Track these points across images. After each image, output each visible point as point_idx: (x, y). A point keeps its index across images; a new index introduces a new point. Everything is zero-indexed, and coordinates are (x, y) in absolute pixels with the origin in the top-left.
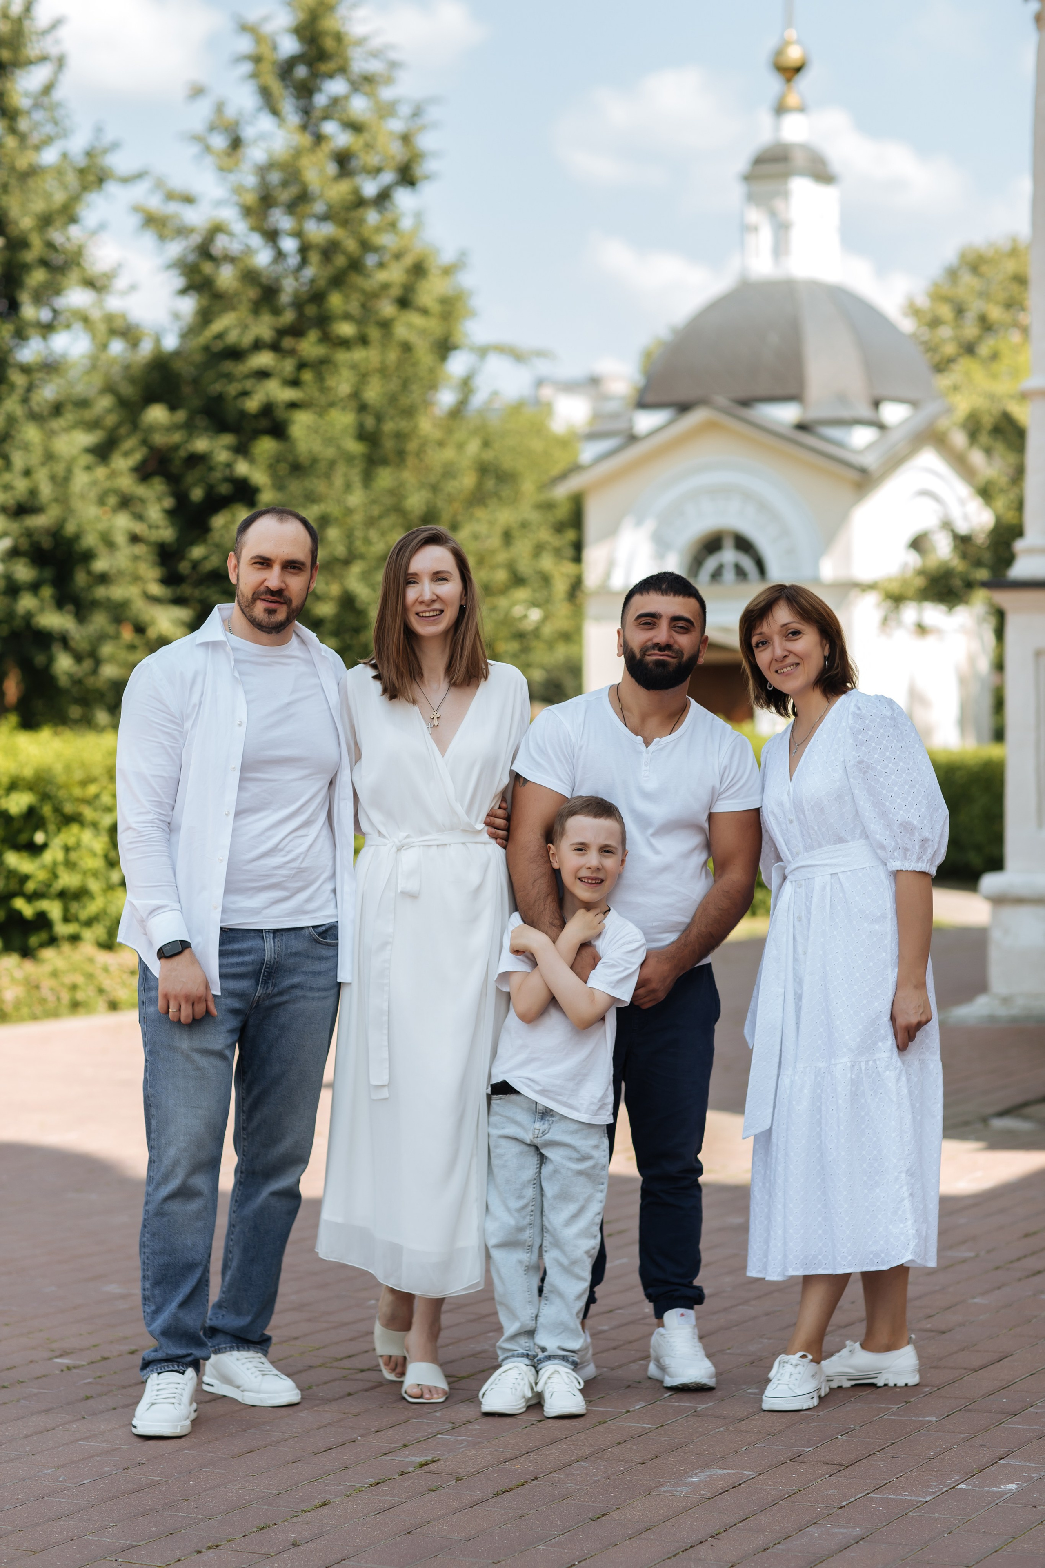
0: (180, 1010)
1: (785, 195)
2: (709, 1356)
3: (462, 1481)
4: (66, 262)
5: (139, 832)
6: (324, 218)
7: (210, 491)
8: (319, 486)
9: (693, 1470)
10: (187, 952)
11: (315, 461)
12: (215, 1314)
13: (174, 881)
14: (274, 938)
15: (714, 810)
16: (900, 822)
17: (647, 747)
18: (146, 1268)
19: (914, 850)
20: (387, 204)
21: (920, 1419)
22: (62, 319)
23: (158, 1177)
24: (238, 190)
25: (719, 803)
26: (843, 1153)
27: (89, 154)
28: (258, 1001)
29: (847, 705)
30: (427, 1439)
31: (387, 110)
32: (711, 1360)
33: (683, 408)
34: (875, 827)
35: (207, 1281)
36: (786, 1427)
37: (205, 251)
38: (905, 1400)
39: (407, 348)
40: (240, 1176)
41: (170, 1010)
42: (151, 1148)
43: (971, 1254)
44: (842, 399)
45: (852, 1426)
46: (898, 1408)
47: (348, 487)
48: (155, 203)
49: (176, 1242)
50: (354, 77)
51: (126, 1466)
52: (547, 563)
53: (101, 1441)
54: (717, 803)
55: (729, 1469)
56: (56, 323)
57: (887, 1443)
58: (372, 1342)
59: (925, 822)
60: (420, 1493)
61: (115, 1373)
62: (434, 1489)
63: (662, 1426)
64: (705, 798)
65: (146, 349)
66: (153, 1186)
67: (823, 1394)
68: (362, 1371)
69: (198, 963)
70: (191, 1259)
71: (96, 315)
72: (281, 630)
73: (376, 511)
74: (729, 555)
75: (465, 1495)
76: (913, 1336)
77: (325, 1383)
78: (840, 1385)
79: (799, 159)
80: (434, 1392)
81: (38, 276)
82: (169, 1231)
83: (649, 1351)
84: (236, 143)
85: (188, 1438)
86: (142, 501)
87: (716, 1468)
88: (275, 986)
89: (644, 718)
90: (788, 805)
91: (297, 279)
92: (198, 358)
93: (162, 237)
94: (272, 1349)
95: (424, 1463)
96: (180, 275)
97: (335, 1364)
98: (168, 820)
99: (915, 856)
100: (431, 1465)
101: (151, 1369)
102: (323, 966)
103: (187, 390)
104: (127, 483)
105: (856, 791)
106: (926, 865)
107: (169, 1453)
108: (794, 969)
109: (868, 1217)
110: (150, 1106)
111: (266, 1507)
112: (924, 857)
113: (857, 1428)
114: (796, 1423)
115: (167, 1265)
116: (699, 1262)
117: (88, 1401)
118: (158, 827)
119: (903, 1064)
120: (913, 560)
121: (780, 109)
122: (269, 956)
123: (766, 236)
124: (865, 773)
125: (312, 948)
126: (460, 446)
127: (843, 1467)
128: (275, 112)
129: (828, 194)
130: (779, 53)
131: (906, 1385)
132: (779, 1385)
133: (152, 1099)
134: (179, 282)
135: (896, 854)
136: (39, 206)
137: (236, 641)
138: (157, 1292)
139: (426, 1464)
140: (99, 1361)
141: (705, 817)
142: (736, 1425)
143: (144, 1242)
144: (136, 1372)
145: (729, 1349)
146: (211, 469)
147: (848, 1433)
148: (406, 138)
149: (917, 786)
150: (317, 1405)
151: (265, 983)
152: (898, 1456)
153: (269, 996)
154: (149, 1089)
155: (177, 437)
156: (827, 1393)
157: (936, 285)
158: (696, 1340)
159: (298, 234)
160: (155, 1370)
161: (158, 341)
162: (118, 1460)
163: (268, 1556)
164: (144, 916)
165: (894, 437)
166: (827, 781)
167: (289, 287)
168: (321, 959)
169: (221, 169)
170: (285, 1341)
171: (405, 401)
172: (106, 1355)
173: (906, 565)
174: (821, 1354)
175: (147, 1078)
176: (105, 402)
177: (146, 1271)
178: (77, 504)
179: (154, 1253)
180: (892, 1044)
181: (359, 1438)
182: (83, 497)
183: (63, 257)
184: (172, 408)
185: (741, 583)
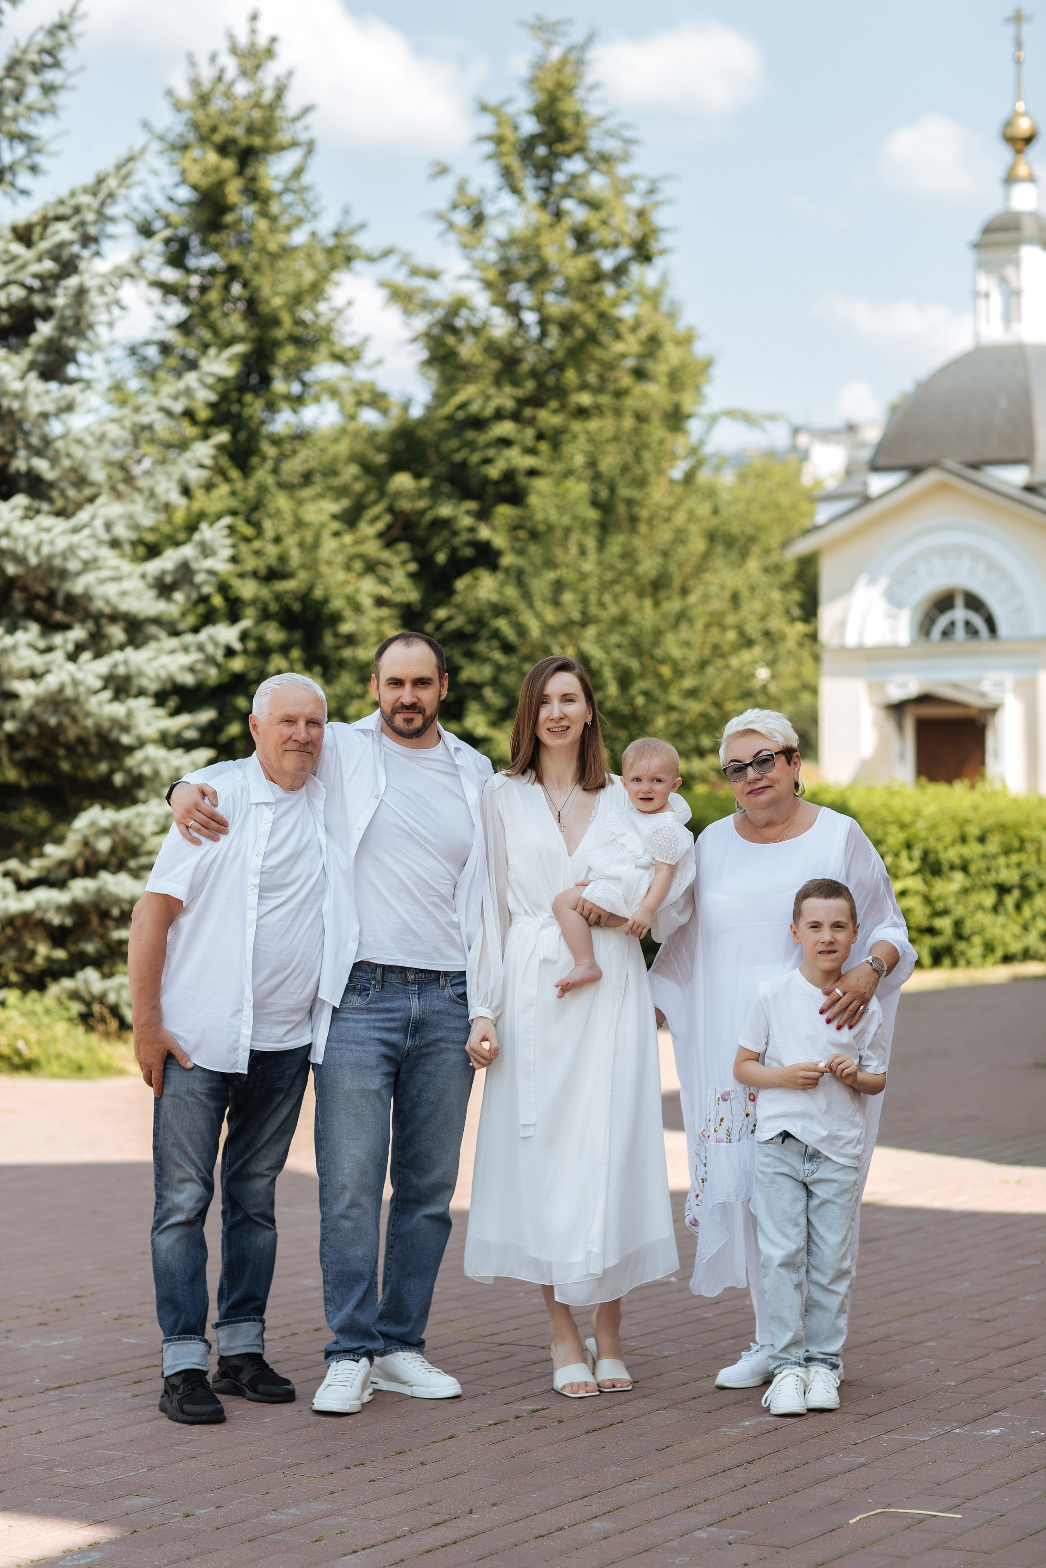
1: (1017, 264)
3: (563, 1423)
4: (316, 338)
6: (563, 293)
7: (453, 553)
8: (556, 552)
11: (550, 528)
14: (418, 998)
18: (326, 1274)
20: (624, 279)
22: (315, 389)
23: (330, 1199)
24: (481, 265)
27: (336, 234)
28: (408, 1051)
31: (625, 187)
33: (916, 470)
37: (448, 327)
38: (936, 1369)
39: (641, 416)
40: (394, 1204)
42: (322, 1175)
43: (1038, 1262)
47: (583, 552)
48: (400, 278)
49: (348, 1254)
50: (592, 155)
52: (777, 623)
56: (305, 396)
60: (527, 1431)
65: (395, 416)
66: (327, 1206)
68: (501, 1345)
71: (345, 387)
73: (609, 576)
74: (960, 613)
75: (563, 1433)
79: (1029, 227)
81: (288, 353)
84: (479, 220)
86: (389, 566)
88: (422, 1039)
91: (537, 351)
92: (442, 426)
93: (407, 313)
95: (535, 1410)
96: (425, 347)
97: (481, 1340)
101: (332, 1357)
103: (432, 456)
104: (372, 548)
110: (321, 1139)
115: (342, 1272)
121: (1010, 179)
123: (996, 302)
125: (452, 1007)
128: (515, 190)
130: (1009, 124)
133: (323, 1133)
134: (424, 355)
136: (289, 286)
139: (537, 1411)
143: (323, 1254)
146: (455, 533)
148: (641, 215)
151: (413, 1036)
153: (417, 1048)
154: (319, 1125)
155: (422, 504)
159: (539, 308)
160: (335, 1358)
161: (405, 409)
163: (401, 1471)
167: (530, 358)
169: (465, 246)
171: (638, 471)
176: (353, 470)
177: (326, 1277)
178: (324, 569)
179: (332, 1263)
182: (329, 563)
183: (312, 333)
184: (418, 476)
185: (974, 645)
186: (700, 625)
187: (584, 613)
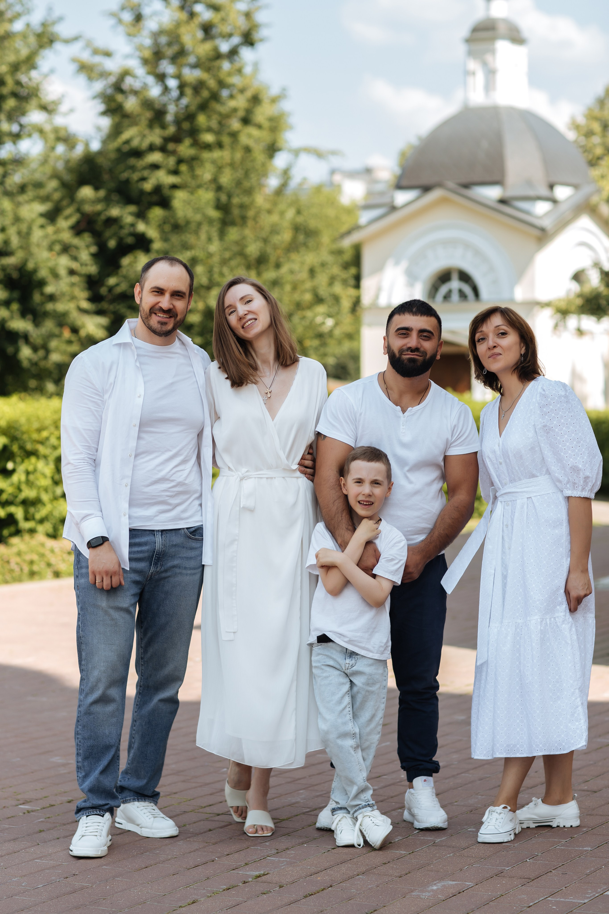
0: (103, 581)
1: (493, 52)
2: (443, 807)
3: (283, 888)
4: (28, 94)
5: (75, 466)
6: (195, 66)
7: (120, 242)
8: (191, 239)
9: (433, 882)
10: (106, 544)
11: (188, 223)
12: (123, 778)
13: (98, 498)
14: (162, 535)
15: (448, 454)
16: (570, 466)
17: (403, 414)
18: (79, 748)
19: (580, 484)
20: (236, 57)
21: (580, 849)
22: (26, 130)
23: (87, 690)
24: (140, 48)
25: (450, 449)
26: (536, 678)
27: (44, 25)
28: (151, 576)
29: (536, 387)
30: (261, 860)
32: (444, 810)
33: (426, 189)
34: (554, 468)
35: (118, 756)
36: (493, 854)
37: (118, 88)
38: (570, 836)
39: (248, 150)
40: (140, 689)
41: (97, 581)
42: (81, 671)
44: (529, 183)
45: (536, 853)
46: (566, 841)
47: (210, 239)
48: (86, 56)
49: (99, 732)
51: (65, 876)
52: (338, 289)
53: (50, 860)
54: (449, 449)
55: (456, 881)
56: (22, 133)
57: (559, 864)
58: (224, 796)
59: (587, 465)
60: (256, 895)
61: (58, 815)
62: (265, 892)
63: (413, 852)
64: (442, 446)
65: (79, 151)
66: (83, 695)
67: (517, 832)
68: (218, 815)
69: (114, 550)
70: (108, 743)
71: (47, 128)
72: (169, 335)
73: (227, 255)
74: (455, 284)
75: (285, 897)
76: (576, 795)
77: (195, 823)
78: (528, 826)
79: (502, 28)
80: (264, 829)
81: (11, 103)
82: (94, 724)
83: (404, 803)
85: (105, 858)
86: (77, 248)
87: (448, 880)
88: (162, 566)
89: (401, 394)
90: (498, 453)
91: (177, 106)
92: (113, 156)
93: (90, 79)
94: (160, 800)
95: (258, 875)
96: (102, 102)
97: (201, 810)
98: (94, 458)
99: (580, 488)
100: (263, 877)
101: (82, 813)
102: (193, 554)
103: (106, 177)
104: (67, 236)
105: (542, 445)
106: (588, 493)
107: (94, 868)
108: (502, 558)
109: (553, 719)
110: (82, 643)
111: (156, 904)
112: (586, 488)
113: (540, 854)
114: (500, 851)
115: (93, 746)
116: (436, 746)
117: (41, 833)
118: (87, 463)
119: (573, 619)
120: (575, 287)
122: (158, 547)
123: (480, 78)
124: (548, 433)
125: (186, 541)
126: (282, 214)
127: (530, 880)
129: (520, 51)
131: (571, 826)
132: (489, 826)
133: (83, 639)
134: (102, 107)
135: (568, 486)
136: (11, 58)
137: (139, 342)
138: (86, 764)
139: (259, 876)
140: (48, 807)
141: (441, 458)
142: (461, 852)
143: (78, 731)
144: (72, 816)
145: (456, 802)
146: (121, 227)
147: (533, 857)
148: (248, 15)
149: (582, 442)
150: (189, 837)
151: (156, 564)
152: (566, 873)
153: (158, 573)
154: (81, 632)
155: (99, 207)
156: (520, 832)
157: (590, 109)
158: (434, 796)
159: (178, 76)
160: (84, 814)
161: (87, 145)
162: (61, 872)
164: (79, 521)
165: (563, 208)
166: (524, 438)
167: (172, 111)
168: (192, 549)
169: (129, 35)
170: (168, 795)
171: (246, 184)
172: (52, 803)
173: (569, 291)
174: (516, 806)
175: (79, 625)
176: (53, 184)
177: (79, 750)
178: (35, 250)
179: (84, 739)
180: (566, 607)
181: (216, 859)
182: (38, 245)
183: (27, 91)
184: (97, 188)
185: (464, 305)
186: (288, 288)
187: (210, 280)
